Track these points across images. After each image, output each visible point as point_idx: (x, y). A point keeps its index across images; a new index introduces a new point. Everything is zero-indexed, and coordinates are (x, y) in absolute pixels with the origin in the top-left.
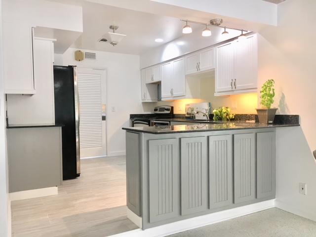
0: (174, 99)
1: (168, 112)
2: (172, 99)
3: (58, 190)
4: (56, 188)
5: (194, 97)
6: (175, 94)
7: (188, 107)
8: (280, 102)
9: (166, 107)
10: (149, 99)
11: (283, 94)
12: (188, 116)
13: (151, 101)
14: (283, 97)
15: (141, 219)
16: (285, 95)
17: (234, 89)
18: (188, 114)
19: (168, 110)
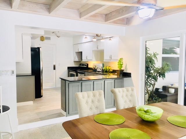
0: (88, 61)
1: (86, 66)
2: (87, 61)
3: (33, 103)
4: (32, 102)
5: (97, 60)
6: (88, 59)
7: (94, 65)
8: (125, 67)
9: (85, 64)
10: (77, 60)
11: (126, 64)
12: (94, 69)
13: (78, 60)
14: (126, 65)
15: (66, 112)
16: (127, 64)
17: (111, 59)
18: (94, 68)
19: (85, 65)
